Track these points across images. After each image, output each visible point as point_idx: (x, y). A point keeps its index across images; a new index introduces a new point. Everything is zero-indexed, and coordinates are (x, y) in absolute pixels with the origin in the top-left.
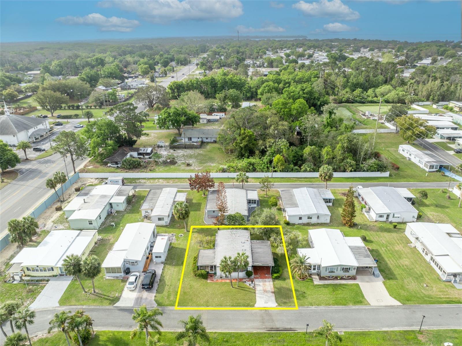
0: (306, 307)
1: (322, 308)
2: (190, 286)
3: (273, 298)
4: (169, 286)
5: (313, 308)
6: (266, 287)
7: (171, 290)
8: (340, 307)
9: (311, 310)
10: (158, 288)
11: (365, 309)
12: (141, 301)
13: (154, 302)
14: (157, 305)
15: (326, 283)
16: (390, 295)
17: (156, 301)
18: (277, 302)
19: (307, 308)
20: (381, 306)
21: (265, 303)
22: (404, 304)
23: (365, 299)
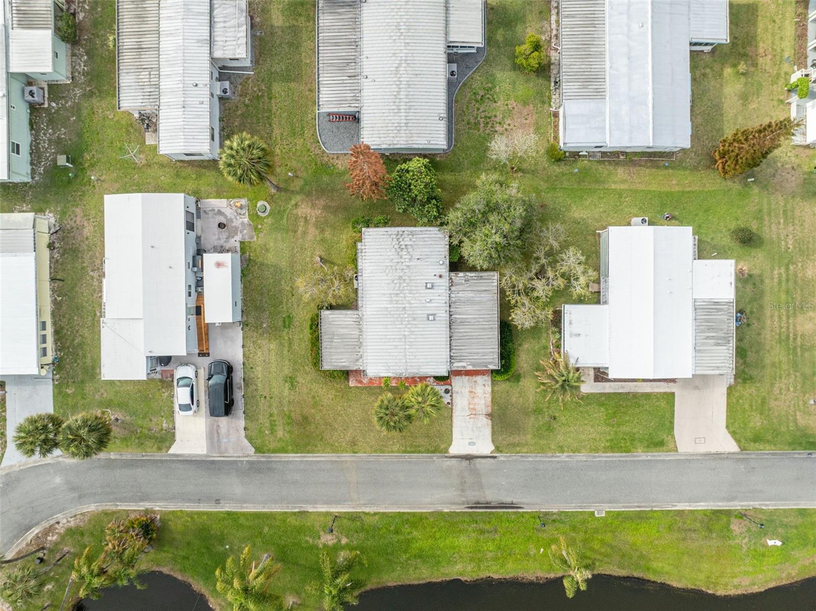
0: (550, 454)
1: (580, 458)
2: (313, 397)
3: (488, 432)
4: (268, 398)
5: (564, 457)
6: (476, 400)
7: (275, 411)
8: (616, 456)
9: (558, 462)
10: (246, 404)
11: (664, 461)
12: (219, 441)
13: (246, 442)
14: (253, 450)
15: (607, 391)
16: (727, 427)
17: (249, 438)
18: (493, 441)
19: (552, 456)
20: (697, 455)
21: (470, 444)
22: (743, 449)
23: (673, 436)
